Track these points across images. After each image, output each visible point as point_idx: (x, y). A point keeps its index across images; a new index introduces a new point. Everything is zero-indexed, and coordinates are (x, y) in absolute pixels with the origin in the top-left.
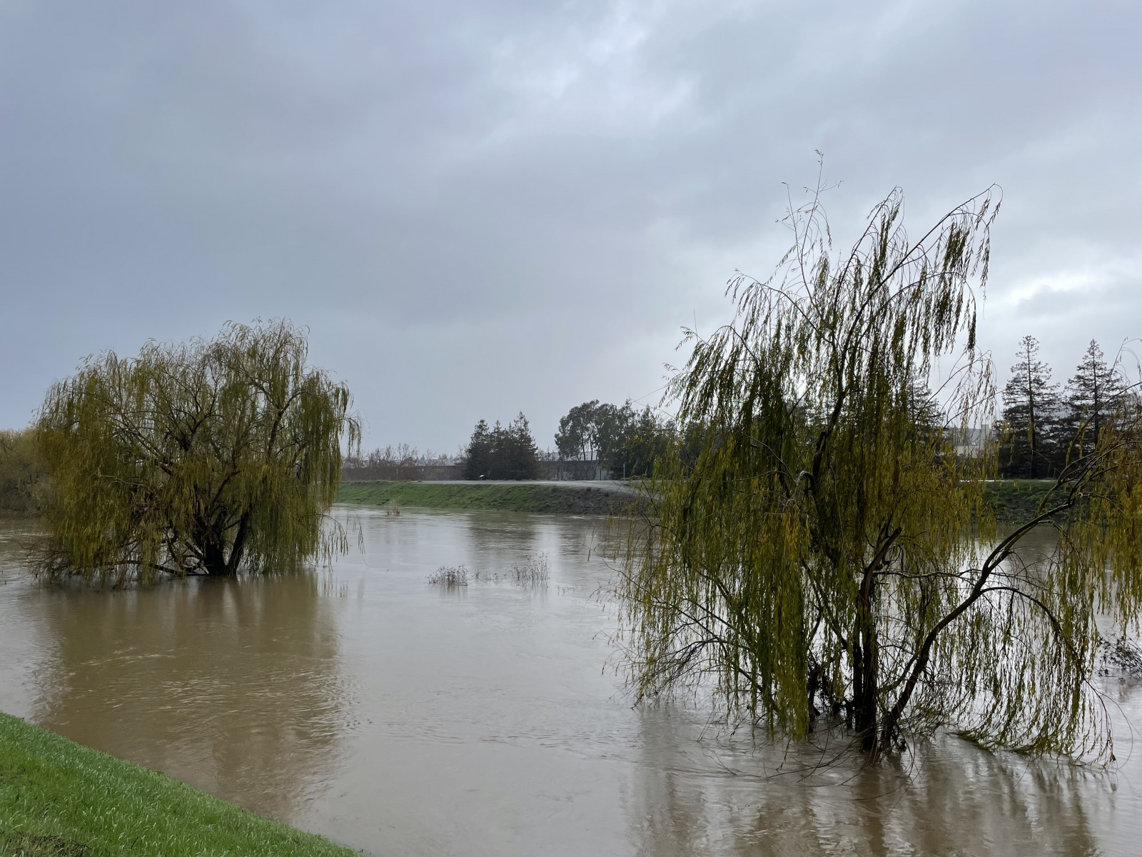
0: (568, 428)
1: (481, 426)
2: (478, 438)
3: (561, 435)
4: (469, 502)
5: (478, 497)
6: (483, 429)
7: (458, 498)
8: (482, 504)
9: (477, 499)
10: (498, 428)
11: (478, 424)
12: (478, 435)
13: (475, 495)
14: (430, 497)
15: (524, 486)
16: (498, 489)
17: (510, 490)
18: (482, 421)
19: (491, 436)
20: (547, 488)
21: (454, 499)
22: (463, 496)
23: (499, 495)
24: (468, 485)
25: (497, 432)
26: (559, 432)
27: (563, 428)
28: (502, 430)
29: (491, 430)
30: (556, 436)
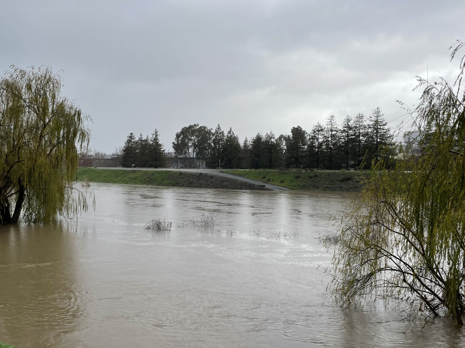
0: (180, 139)
1: (131, 137)
2: (129, 143)
3: (176, 143)
4: (129, 180)
5: (134, 177)
6: (132, 138)
7: (121, 178)
8: (137, 181)
9: (134, 178)
10: (141, 138)
11: (129, 135)
12: (129, 141)
13: (132, 176)
14: (104, 177)
15: (162, 171)
16: (146, 173)
17: (153, 174)
18: (132, 134)
19: (137, 143)
20: (176, 173)
21: (119, 178)
22: (125, 176)
23: (147, 176)
24: (127, 170)
25: (140, 140)
26: (175, 141)
27: (177, 139)
28: (143, 139)
29: (137, 139)
30: (173, 143)
